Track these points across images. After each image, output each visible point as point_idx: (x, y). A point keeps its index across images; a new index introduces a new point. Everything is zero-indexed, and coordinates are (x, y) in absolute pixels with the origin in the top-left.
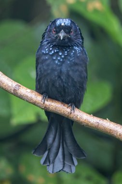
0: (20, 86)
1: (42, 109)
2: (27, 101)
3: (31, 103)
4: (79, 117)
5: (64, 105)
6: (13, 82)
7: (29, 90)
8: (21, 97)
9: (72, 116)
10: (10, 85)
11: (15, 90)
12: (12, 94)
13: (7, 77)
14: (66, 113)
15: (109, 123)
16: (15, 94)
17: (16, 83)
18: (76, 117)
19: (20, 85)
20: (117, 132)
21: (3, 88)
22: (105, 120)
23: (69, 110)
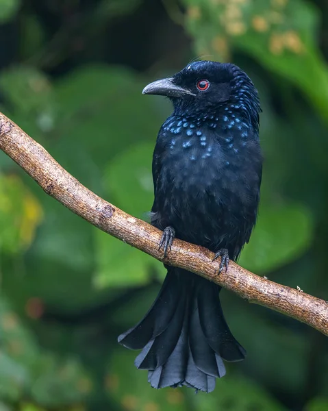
0: (114, 210)
1: (159, 260)
2: (128, 242)
3: (136, 246)
4: (237, 281)
5: (206, 254)
6: (100, 199)
7: (132, 220)
8: (115, 233)
9: (222, 278)
10: (93, 206)
11: (102, 218)
12: (96, 225)
13: (86, 190)
14: (211, 271)
15: (300, 297)
16: (103, 226)
17: (106, 204)
18: (232, 281)
19: (113, 206)
20: (317, 315)
21: (77, 213)
22: (293, 290)
23: (216, 265)
